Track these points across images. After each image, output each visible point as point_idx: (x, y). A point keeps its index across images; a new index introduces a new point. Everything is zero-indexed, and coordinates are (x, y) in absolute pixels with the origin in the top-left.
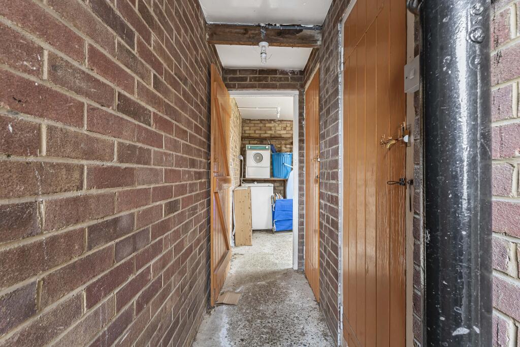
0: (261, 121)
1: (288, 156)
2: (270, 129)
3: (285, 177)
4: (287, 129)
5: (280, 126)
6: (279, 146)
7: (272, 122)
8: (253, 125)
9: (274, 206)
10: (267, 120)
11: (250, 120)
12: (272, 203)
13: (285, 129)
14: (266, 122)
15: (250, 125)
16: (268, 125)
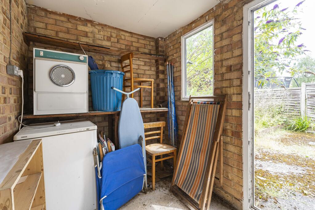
0: (70, 18)
1: (118, 76)
2: (86, 35)
3: (116, 108)
4: (112, 39)
5: (102, 33)
6: (101, 63)
7: (89, 25)
8: (51, 21)
9: (99, 169)
10: (80, 18)
11: (45, 10)
12: (96, 163)
13: (109, 39)
14: (78, 23)
15: (46, 20)
16: (81, 28)
